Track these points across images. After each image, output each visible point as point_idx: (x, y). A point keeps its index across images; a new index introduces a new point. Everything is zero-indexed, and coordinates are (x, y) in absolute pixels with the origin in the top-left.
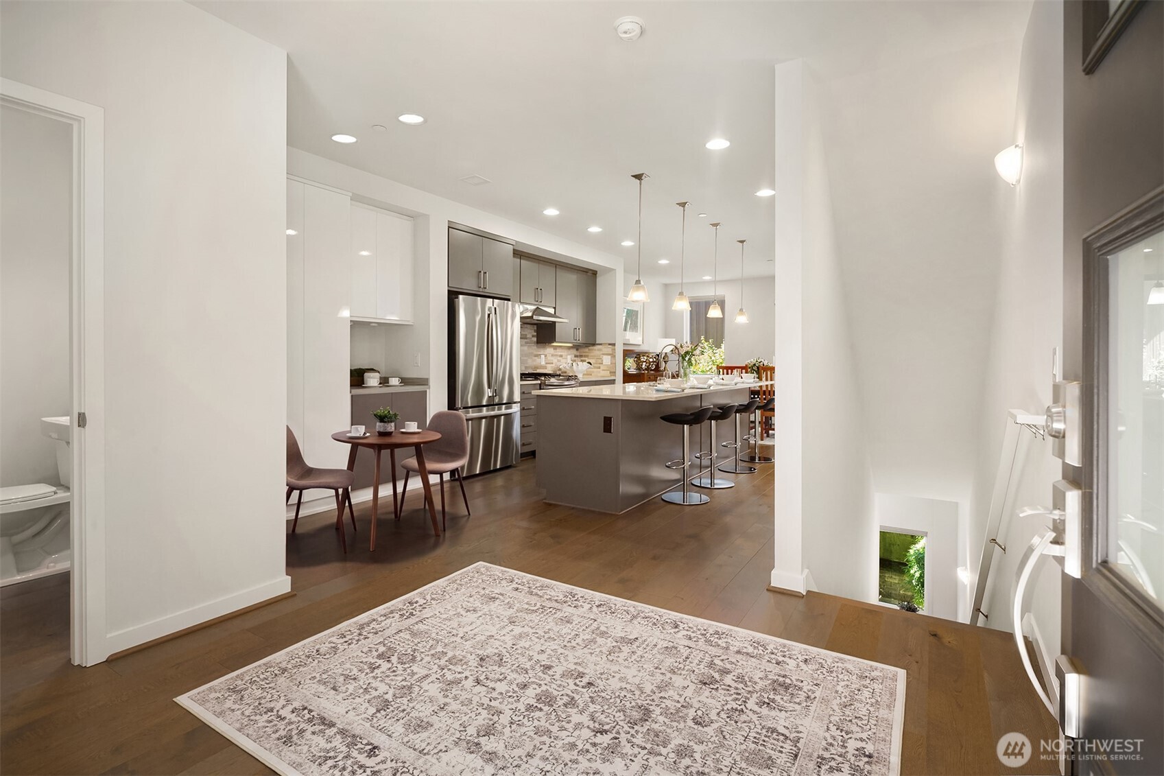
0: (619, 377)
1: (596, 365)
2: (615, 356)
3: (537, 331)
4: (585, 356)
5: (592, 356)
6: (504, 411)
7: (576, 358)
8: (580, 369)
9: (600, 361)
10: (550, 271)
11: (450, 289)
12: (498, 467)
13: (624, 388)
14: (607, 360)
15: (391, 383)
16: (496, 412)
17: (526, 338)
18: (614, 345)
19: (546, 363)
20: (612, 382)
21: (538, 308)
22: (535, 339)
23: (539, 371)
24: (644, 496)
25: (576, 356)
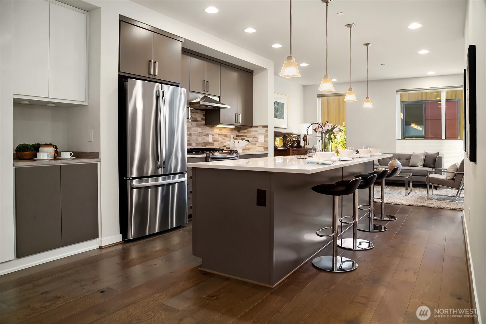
0: (271, 152)
1: (252, 143)
2: (267, 136)
3: (206, 115)
4: (245, 136)
5: (250, 136)
6: (177, 179)
7: (237, 138)
8: (240, 146)
9: (256, 139)
10: (215, 68)
11: (121, 74)
12: (174, 226)
13: (275, 160)
14: (261, 139)
15: (63, 157)
16: (171, 181)
17: (197, 121)
18: (267, 127)
19: (214, 141)
20: (266, 155)
21: (205, 96)
22: (204, 122)
23: (207, 147)
24: (297, 262)
25: (238, 136)
